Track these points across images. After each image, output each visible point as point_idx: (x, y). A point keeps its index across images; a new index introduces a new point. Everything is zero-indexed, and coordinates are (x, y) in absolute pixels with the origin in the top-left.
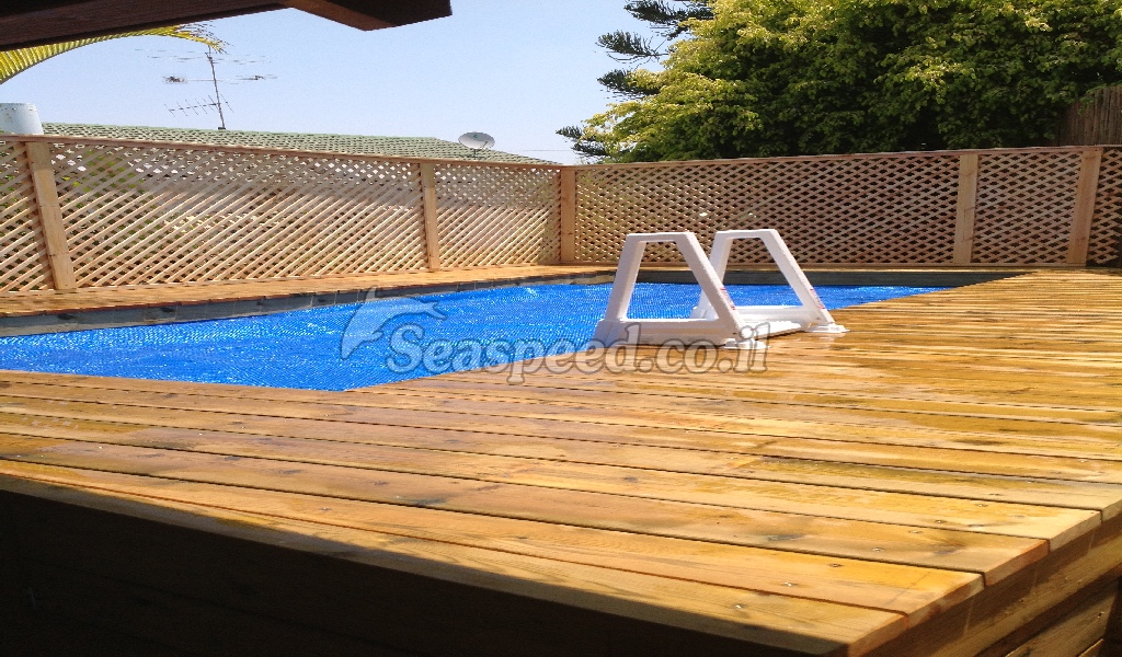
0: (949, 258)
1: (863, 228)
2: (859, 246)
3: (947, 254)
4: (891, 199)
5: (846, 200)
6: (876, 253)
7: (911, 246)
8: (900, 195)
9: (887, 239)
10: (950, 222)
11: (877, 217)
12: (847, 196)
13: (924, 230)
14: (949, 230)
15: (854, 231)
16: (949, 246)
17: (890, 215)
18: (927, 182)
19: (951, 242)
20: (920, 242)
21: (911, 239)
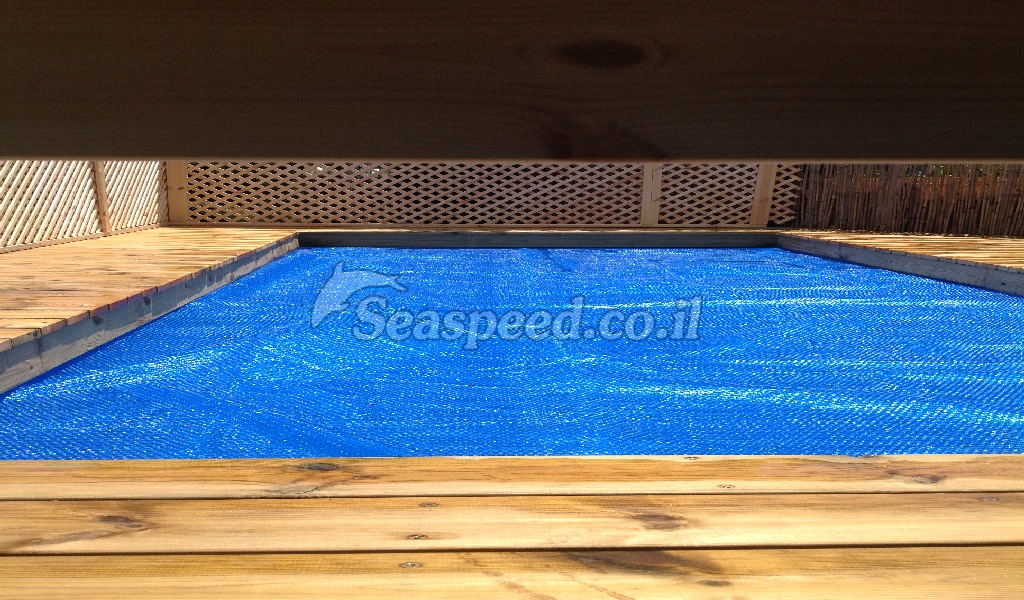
0: (635, 219)
1: (545, 187)
2: (542, 206)
3: (634, 215)
6: (561, 215)
7: (597, 207)
9: (572, 199)
10: (635, 182)
13: (610, 190)
14: (635, 190)
15: (536, 191)
16: (635, 207)
17: (573, 174)
19: (636, 203)
20: (606, 203)
21: (597, 199)
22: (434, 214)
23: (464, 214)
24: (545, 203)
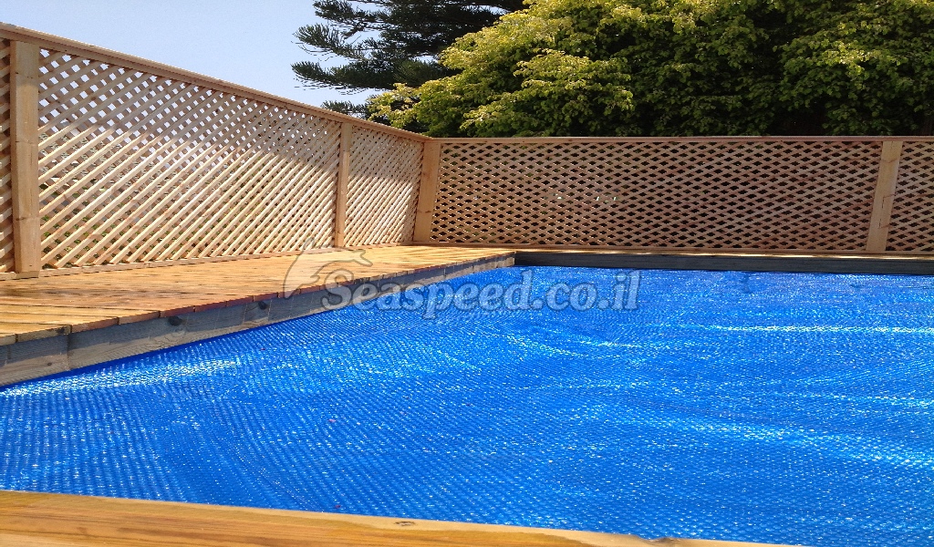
0: (861, 245)
1: (769, 212)
2: (763, 231)
3: (859, 241)
4: (802, 184)
5: (753, 184)
6: (781, 239)
8: (813, 180)
9: (795, 224)
10: (865, 209)
11: (785, 202)
12: (755, 180)
13: (836, 216)
14: (863, 217)
15: (759, 216)
16: (861, 233)
17: (800, 200)
18: (844, 167)
19: (864, 229)
20: (831, 228)
21: (822, 225)
22: (653, 237)
23: (683, 238)
24: (767, 228)
